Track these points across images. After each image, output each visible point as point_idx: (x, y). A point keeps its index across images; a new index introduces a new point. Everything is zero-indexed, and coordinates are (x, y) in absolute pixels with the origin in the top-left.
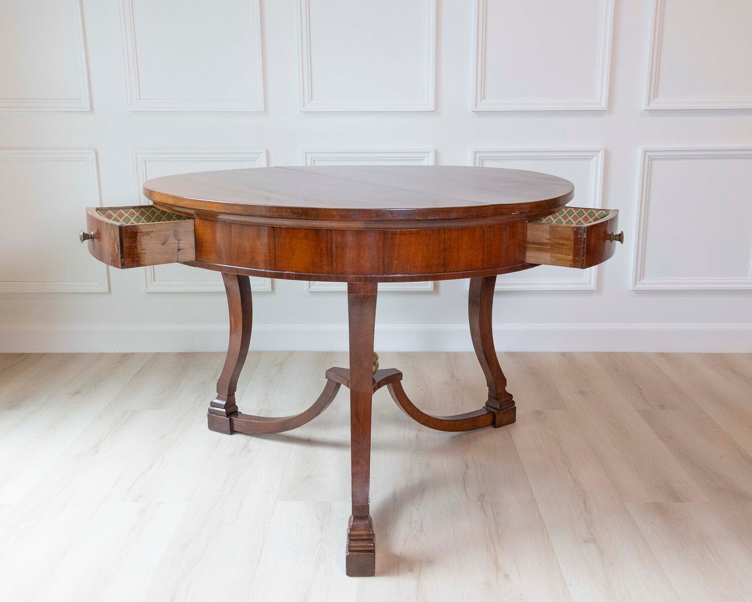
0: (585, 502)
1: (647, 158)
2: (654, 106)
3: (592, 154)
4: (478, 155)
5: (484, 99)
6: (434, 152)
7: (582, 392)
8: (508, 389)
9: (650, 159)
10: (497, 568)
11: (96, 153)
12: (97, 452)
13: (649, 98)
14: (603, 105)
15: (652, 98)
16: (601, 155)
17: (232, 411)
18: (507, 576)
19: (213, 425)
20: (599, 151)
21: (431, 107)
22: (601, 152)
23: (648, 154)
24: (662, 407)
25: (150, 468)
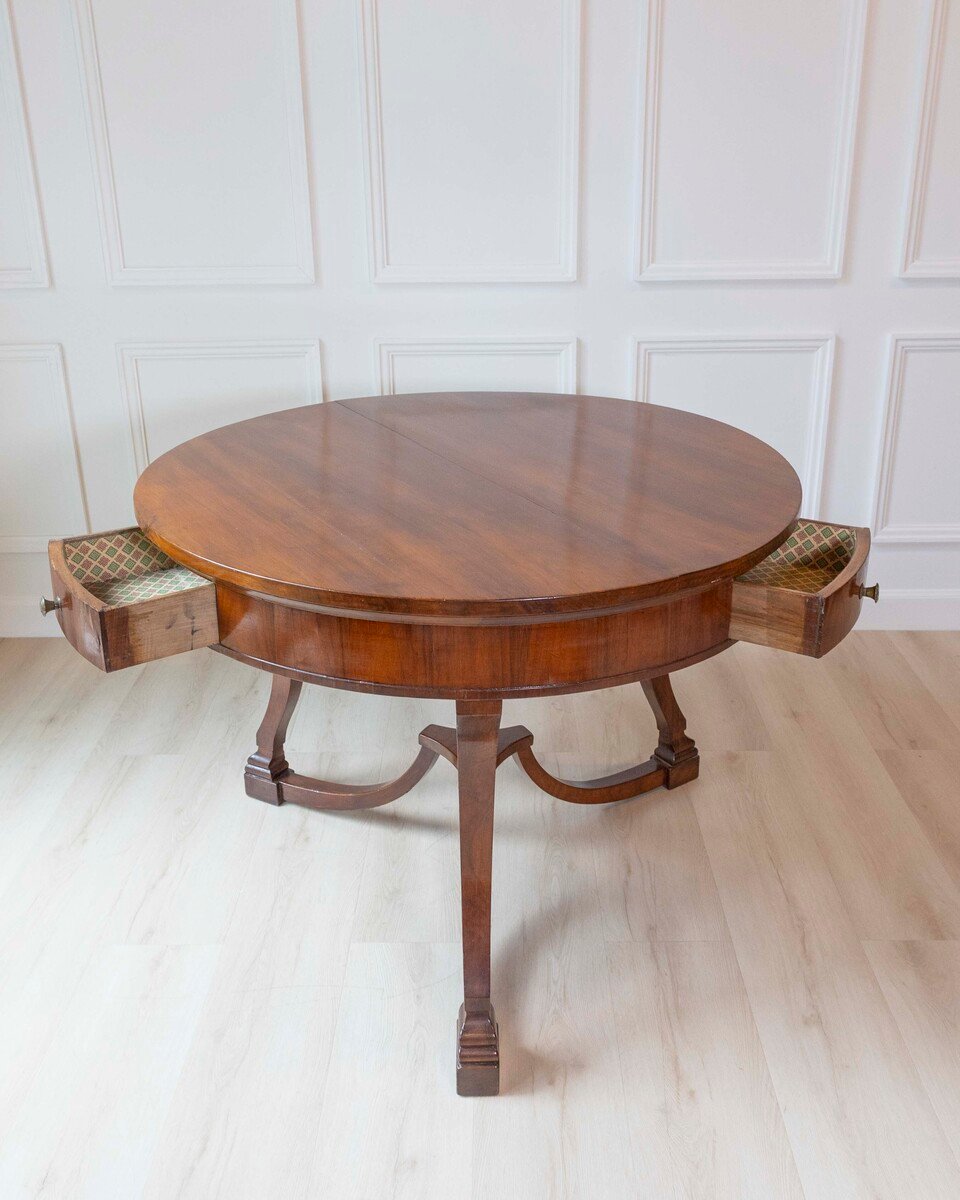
0: (803, 942)
1: (899, 351)
2: (911, 272)
3: (817, 343)
4: (644, 346)
5: (653, 262)
6: (576, 340)
7: (795, 715)
8: (687, 733)
9: (903, 352)
10: (678, 1078)
11: (62, 349)
12: (85, 841)
13: (906, 260)
14: (836, 271)
15: (910, 259)
16: (830, 344)
17: (280, 770)
18: (692, 1094)
19: (252, 789)
20: (827, 340)
21: (571, 274)
22: (830, 342)
23: (901, 343)
24: (913, 744)
25: (164, 874)
